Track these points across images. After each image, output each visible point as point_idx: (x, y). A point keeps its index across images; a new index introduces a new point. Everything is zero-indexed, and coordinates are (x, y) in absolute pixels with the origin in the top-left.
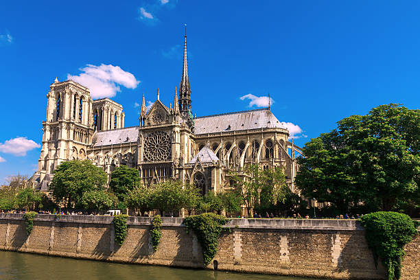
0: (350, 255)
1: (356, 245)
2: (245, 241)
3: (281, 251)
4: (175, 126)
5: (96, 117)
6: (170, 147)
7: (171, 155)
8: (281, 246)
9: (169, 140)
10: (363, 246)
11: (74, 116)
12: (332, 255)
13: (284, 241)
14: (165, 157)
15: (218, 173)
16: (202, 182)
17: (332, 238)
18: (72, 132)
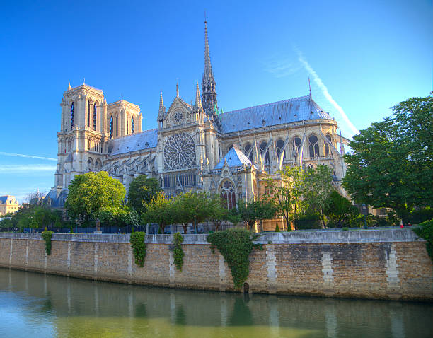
0: (409, 272)
1: (417, 260)
2: (280, 260)
3: (323, 271)
4: (198, 126)
5: (112, 123)
6: (194, 150)
7: (195, 159)
8: (323, 264)
9: (193, 142)
10: (425, 260)
11: (89, 124)
12: (387, 273)
13: (327, 258)
14: (189, 163)
15: (248, 179)
16: (231, 190)
17: (386, 252)
18: (86, 141)
